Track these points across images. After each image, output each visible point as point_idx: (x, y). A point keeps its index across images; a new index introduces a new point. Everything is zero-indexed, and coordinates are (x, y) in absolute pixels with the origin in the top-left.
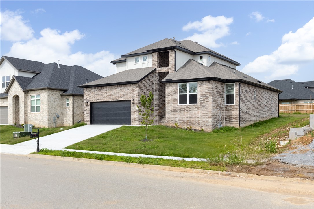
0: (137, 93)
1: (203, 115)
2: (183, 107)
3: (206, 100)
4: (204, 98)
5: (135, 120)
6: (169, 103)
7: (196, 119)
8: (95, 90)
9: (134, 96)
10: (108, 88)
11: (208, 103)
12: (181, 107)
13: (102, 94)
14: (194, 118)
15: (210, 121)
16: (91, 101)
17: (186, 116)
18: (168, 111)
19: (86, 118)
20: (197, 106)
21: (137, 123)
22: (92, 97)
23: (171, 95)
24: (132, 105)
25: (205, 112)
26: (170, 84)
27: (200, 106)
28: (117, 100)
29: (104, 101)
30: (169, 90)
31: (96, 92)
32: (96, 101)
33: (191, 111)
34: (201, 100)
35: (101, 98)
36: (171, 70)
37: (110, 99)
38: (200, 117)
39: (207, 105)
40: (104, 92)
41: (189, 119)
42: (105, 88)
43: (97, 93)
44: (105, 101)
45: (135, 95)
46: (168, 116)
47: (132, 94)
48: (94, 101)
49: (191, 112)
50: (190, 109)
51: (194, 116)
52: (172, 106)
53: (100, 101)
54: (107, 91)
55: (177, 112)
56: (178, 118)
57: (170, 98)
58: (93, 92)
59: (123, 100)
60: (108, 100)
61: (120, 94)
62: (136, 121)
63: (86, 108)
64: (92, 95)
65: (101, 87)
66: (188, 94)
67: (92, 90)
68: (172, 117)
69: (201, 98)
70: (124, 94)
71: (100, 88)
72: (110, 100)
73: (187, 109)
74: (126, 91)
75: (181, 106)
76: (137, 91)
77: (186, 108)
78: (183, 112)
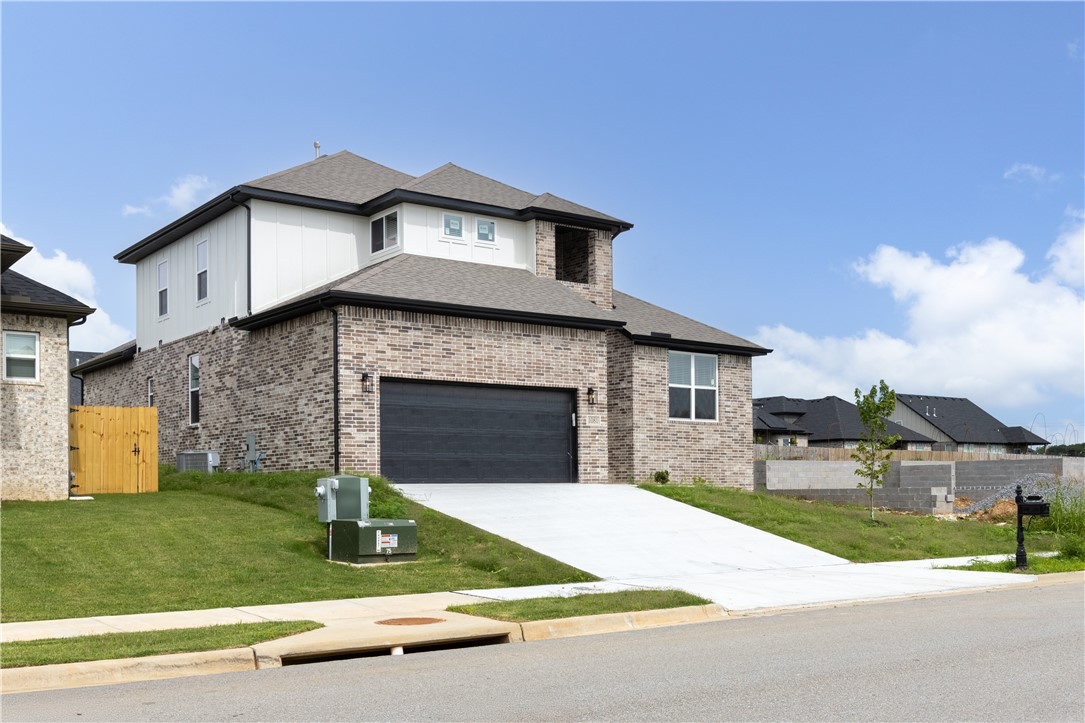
0: (599, 365)
1: (734, 454)
2: (684, 428)
3: (739, 413)
4: (736, 404)
5: (594, 464)
6: (642, 411)
7: (719, 465)
8: (409, 324)
9: (591, 374)
10: (478, 327)
11: (745, 420)
12: (677, 428)
13: (446, 346)
14: (711, 462)
15: (748, 471)
16: (385, 374)
17: (692, 456)
18: (642, 436)
19: (358, 451)
20: (719, 428)
21: (601, 476)
22: (389, 353)
23: (650, 385)
24: (583, 408)
25: (737, 447)
26: (647, 348)
27: (725, 428)
28: (521, 383)
29: (457, 378)
30: (645, 368)
31: (418, 333)
32: (416, 376)
33: (704, 442)
34: (727, 409)
35: (445, 367)
36: (602, 299)
37: (489, 376)
38: (725, 460)
39: (742, 426)
40: (456, 343)
41: (699, 465)
42: (463, 325)
43: (421, 340)
44: (466, 379)
45: (596, 374)
46: (640, 454)
47: (581, 367)
48: (406, 375)
49: (706, 444)
50: (702, 436)
51: (713, 456)
52: (653, 422)
53: (440, 378)
54: (474, 341)
55: (668, 443)
56: (671, 462)
57: (648, 396)
58: (396, 331)
59: (547, 385)
60: (477, 379)
61: (534, 359)
62: (598, 470)
63: (356, 405)
64: (394, 347)
65: (443, 318)
66: (693, 387)
67: (389, 323)
68: (653, 457)
69: (729, 404)
70: (553, 364)
71: (440, 321)
72: (490, 381)
73: (693, 434)
74: (560, 353)
75: (679, 422)
76: (600, 358)
77: (691, 430)
78: (683, 442)
